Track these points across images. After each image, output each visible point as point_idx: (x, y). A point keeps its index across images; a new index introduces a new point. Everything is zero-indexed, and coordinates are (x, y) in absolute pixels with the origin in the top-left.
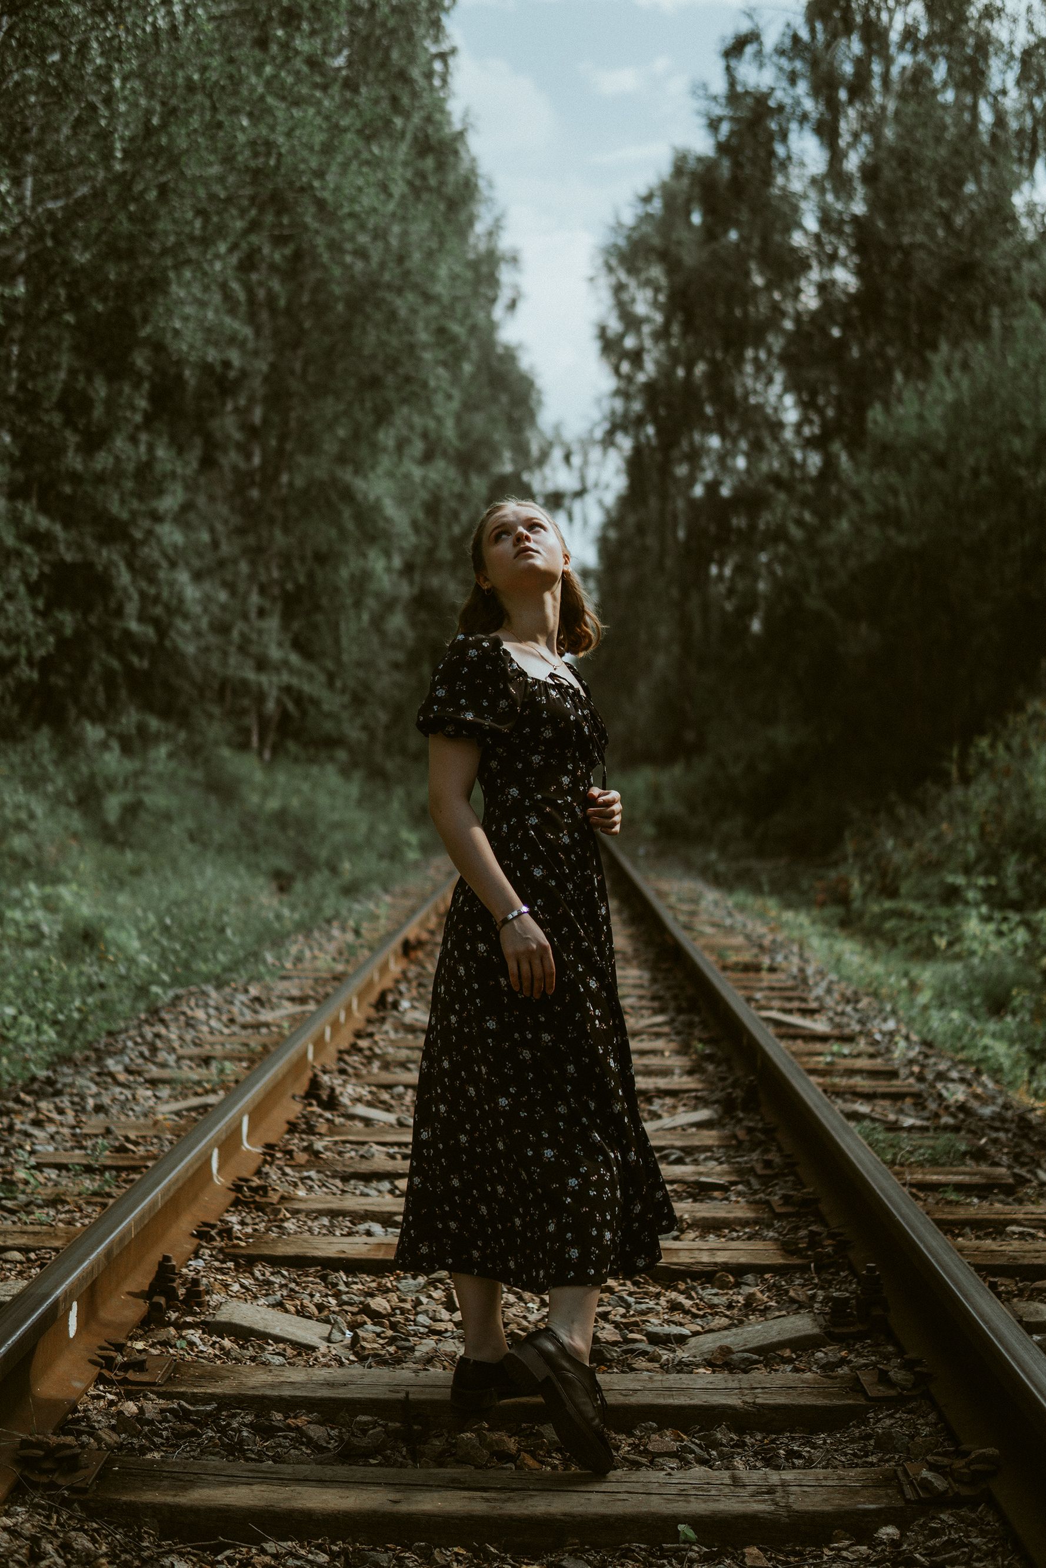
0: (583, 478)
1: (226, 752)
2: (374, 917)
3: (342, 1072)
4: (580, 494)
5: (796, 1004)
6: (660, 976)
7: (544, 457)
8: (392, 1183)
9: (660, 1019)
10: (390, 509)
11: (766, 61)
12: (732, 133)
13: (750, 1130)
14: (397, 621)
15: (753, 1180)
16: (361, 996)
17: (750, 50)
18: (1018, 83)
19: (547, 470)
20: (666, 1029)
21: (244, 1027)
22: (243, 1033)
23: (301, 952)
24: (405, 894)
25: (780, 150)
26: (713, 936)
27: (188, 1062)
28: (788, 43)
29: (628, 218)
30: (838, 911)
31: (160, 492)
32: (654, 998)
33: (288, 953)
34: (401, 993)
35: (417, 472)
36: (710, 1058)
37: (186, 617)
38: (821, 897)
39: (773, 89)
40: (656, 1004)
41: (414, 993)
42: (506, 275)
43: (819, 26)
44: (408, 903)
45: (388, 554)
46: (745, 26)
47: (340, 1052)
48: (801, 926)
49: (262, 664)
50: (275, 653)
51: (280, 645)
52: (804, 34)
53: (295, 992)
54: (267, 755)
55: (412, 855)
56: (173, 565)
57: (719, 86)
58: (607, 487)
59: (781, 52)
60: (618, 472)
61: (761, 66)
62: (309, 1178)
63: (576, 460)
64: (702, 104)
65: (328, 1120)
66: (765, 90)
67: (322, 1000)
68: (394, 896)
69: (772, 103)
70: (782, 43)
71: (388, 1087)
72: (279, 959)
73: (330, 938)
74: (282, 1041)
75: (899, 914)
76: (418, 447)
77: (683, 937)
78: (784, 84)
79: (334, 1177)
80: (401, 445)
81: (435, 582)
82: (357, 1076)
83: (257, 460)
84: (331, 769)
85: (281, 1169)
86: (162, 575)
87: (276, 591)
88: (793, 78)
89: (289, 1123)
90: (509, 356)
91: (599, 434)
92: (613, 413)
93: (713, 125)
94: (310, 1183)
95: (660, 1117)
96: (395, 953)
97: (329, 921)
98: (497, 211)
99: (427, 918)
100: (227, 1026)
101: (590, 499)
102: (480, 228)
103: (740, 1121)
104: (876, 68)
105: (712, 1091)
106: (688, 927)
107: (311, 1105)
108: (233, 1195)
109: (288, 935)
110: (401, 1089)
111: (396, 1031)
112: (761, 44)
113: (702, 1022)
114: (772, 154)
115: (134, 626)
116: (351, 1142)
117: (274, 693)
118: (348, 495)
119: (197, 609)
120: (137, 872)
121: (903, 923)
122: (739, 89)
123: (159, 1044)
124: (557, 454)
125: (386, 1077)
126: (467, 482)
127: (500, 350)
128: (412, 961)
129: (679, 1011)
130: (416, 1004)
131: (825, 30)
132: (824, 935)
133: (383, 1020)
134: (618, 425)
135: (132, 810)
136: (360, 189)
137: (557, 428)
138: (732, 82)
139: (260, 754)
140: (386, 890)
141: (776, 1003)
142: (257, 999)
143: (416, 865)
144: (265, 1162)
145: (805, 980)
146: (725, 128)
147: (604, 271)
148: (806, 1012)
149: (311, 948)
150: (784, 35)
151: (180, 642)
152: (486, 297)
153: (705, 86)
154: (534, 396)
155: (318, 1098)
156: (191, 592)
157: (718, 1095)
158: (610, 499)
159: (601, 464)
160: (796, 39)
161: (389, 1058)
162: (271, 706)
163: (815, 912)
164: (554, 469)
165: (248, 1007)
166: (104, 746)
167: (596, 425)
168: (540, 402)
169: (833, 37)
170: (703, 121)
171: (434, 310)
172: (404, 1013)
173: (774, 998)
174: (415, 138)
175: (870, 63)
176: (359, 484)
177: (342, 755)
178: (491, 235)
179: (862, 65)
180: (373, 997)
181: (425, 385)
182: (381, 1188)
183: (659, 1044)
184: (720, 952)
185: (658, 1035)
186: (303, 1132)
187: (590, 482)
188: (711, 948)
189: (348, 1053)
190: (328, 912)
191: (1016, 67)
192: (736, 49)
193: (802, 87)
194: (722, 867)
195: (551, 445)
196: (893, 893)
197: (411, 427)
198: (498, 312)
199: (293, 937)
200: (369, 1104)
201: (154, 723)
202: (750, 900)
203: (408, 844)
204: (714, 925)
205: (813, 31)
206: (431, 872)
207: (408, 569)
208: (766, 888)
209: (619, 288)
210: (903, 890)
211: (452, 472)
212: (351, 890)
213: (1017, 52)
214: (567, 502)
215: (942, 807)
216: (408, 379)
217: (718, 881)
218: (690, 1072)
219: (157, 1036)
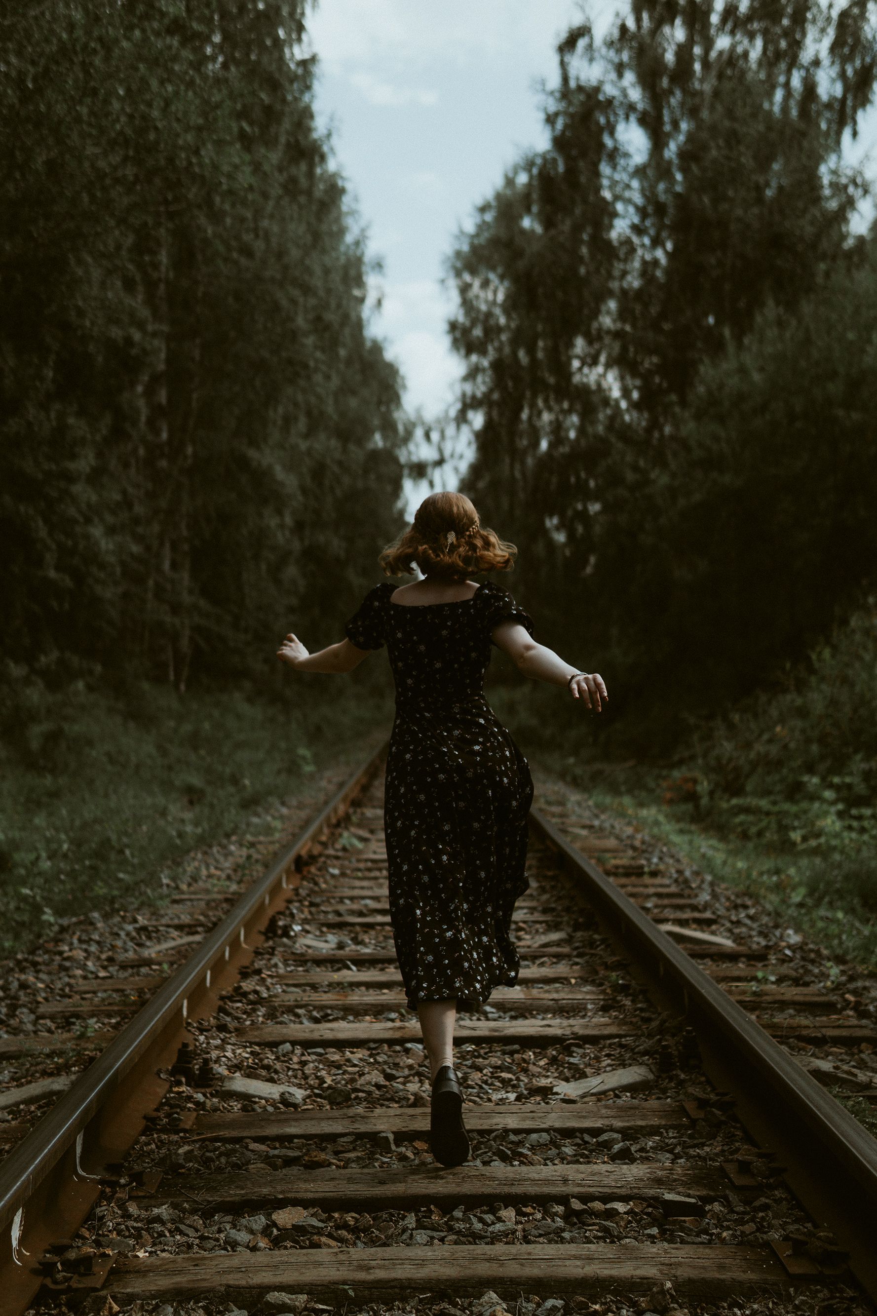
0: (440, 451)
1: (146, 686)
2: (268, 830)
3: (222, 1028)
4: (440, 462)
5: (687, 915)
6: (547, 885)
7: (409, 435)
8: (268, 1216)
9: (555, 936)
10: (279, 473)
11: (596, 55)
12: (566, 126)
13: (702, 1104)
14: (291, 571)
15: (732, 1197)
16: (248, 925)
17: (582, 43)
18: (833, 49)
19: (412, 447)
20: (566, 950)
21: (123, 967)
22: (122, 975)
23: (198, 869)
24: (300, 806)
25: (608, 142)
26: (586, 837)
27: (48, 1022)
28: (616, 33)
29: (470, 227)
30: (689, 807)
31: (73, 457)
32: (545, 911)
33: (185, 871)
34: (292, 915)
35: (303, 445)
36: (624, 989)
37: (102, 566)
38: (668, 795)
39: (601, 83)
40: (548, 918)
41: (306, 914)
42: (372, 280)
43: (645, 16)
44: (303, 814)
45: (279, 512)
46: (577, 21)
47: (222, 998)
48: (657, 823)
49: (176, 609)
50: (187, 599)
51: (191, 592)
52: (631, 24)
53: (186, 919)
54: (183, 687)
55: (309, 768)
56: (88, 521)
57: (554, 81)
58: (461, 457)
59: (610, 44)
60: (469, 443)
61: (591, 60)
62: (158, 1219)
63: (435, 436)
64: (540, 99)
65: (197, 1103)
66: (594, 83)
67: (212, 928)
68: (289, 807)
69: (601, 97)
70: (611, 34)
71: (273, 1045)
72: (174, 879)
73: (228, 854)
74: (161, 985)
75: (747, 810)
76: (302, 424)
77: (563, 841)
78: (613, 76)
79: (193, 1212)
80: (288, 421)
81: (321, 539)
82: (239, 1032)
83: (164, 436)
84: (237, 695)
85: (122, 1206)
86: (78, 529)
87: (186, 547)
88: (620, 69)
89: (145, 1117)
90: (377, 349)
91: (453, 413)
92: (464, 395)
93: (550, 120)
94: (158, 1227)
95: (583, 1075)
96: (288, 872)
97: (228, 836)
98: (363, 223)
99: (320, 831)
100: (105, 968)
101: (447, 468)
102: (349, 238)
103: (681, 1083)
104: (697, 50)
105: (638, 1037)
106: (564, 831)
107: (179, 1083)
108: (36, 1283)
109: (188, 851)
110: (288, 1046)
111: (286, 963)
112: (591, 38)
113: (603, 941)
114: (602, 145)
115: (52, 574)
116: (225, 1140)
117: (187, 632)
118: (243, 463)
119: (112, 559)
120: (55, 794)
121: (751, 818)
122: (573, 84)
123: (23, 998)
124: (419, 433)
125: (272, 1031)
126: (345, 450)
127: (368, 344)
128: (303, 878)
129: (577, 927)
130: (307, 927)
131: (651, 18)
132: (681, 832)
133: (272, 952)
134: (468, 404)
135: (54, 737)
136: (236, 167)
137: (418, 410)
138: (565, 79)
139: (177, 687)
140: (283, 804)
141: (669, 913)
142: (144, 929)
143: (312, 776)
144: (102, 1195)
145: (686, 882)
146: (560, 124)
147: (452, 274)
148: (704, 924)
149: (208, 866)
150: (613, 25)
151: (98, 589)
152: (356, 298)
153: (543, 83)
154: (399, 381)
155: (188, 1073)
156: (106, 545)
157: (646, 1044)
158: (464, 467)
159: (456, 437)
160: (623, 28)
161: (277, 1002)
162: (185, 644)
163: (665, 808)
164: (417, 446)
165: (132, 939)
166: (27, 681)
167: (449, 406)
168: (404, 387)
169: (658, 25)
170: (542, 116)
171: (312, 301)
172: (293, 939)
173: (665, 907)
174: (288, 145)
175: (692, 48)
176: (252, 453)
177: (247, 685)
178: (357, 243)
179: (684, 52)
180: (263, 925)
181: (306, 366)
182: (255, 1227)
183: (562, 969)
184: (599, 855)
185: (559, 957)
186: (164, 1130)
187: (447, 453)
188: (590, 851)
189: (231, 998)
190: (229, 827)
191: (831, 32)
192: (569, 44)
193: (629, 77)
194: (578, 771)
195: (414, 425)
196: (738, 791)
197: (296, 405)
198: (366, 311)
199: (192, 854)
200: (251, 1074)
201: (75, 661)
202: (608, 800)
203: (304, 758)
204: (584, 827)
205: (638, 20)
206: (324, 783)
207: (299, 527)
208: (623, 788)
209: (464, 289)
210: (749, 788)
211: (334, 443)
212: (250, 803)
213: (835, 14)
214: (429, 470)
215: (774, 713)
216: (290, 362)
217: (576, 783)
218: (605, 1009)
219: (23, 986)
